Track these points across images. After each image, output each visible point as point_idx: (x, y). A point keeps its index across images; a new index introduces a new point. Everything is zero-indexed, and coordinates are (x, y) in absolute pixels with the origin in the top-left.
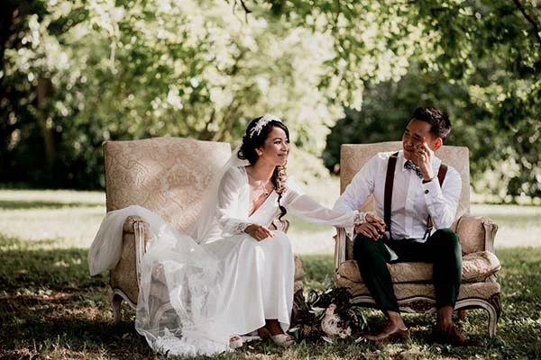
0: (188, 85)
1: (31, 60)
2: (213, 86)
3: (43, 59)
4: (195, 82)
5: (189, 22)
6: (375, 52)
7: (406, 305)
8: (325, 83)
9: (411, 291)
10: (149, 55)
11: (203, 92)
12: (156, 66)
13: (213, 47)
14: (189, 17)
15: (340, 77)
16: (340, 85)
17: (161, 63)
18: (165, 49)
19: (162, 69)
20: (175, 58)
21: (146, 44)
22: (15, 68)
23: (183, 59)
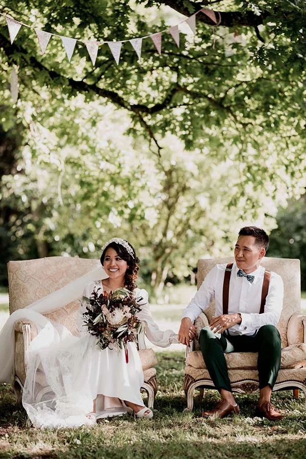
0: (126, 206)
1: (25, 184)
2: (147, 207)
3: (35, 183)
4: (131, 204)
5: (123, 156)
6: (274, 176)
7: (237, 387)
8: (233, 202)
9: (241, 376)
10: (95, 182)
11: (139, 212)
12: (100, 191)
13: (143, 176)
14: (123, 152)
15: (245, 198)
16: (247, 204)
17: (105, 189)
18: (107, 178)
19: (105, 194)
20: (115, 184)
21: (92, 174)
22: (11, 191)
23: (123, 185)
